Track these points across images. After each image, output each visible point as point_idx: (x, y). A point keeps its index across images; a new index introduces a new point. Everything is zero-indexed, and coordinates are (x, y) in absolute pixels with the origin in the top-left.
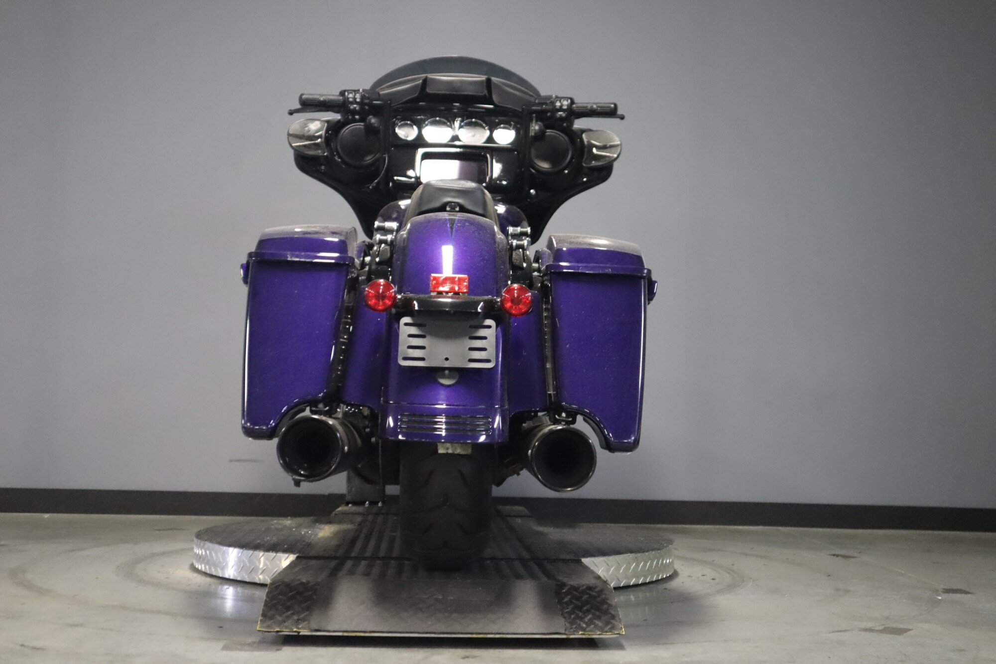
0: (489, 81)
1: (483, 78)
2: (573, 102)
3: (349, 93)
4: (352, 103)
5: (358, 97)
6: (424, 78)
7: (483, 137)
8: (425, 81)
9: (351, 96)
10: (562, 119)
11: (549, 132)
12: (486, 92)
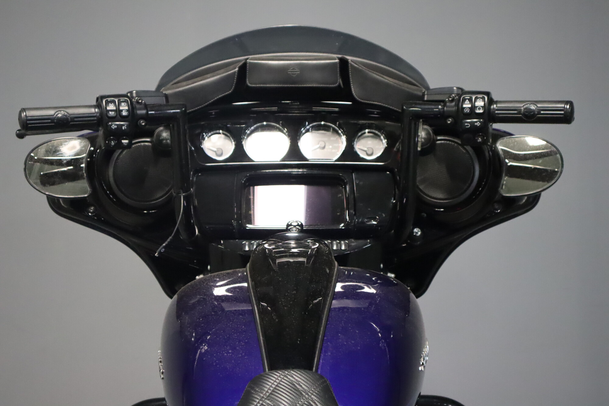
0: (344, 63)
1: (333, 59)
2: (491, 101)
3: (107, 103)
4: (113, 119)
5: (124, 107)
6: (241, 64)
7: (338, 148)
8: (243, 68)
9: (111, 107)
10: (474, 130)
11: (441, 139)
12: (340, 81)
